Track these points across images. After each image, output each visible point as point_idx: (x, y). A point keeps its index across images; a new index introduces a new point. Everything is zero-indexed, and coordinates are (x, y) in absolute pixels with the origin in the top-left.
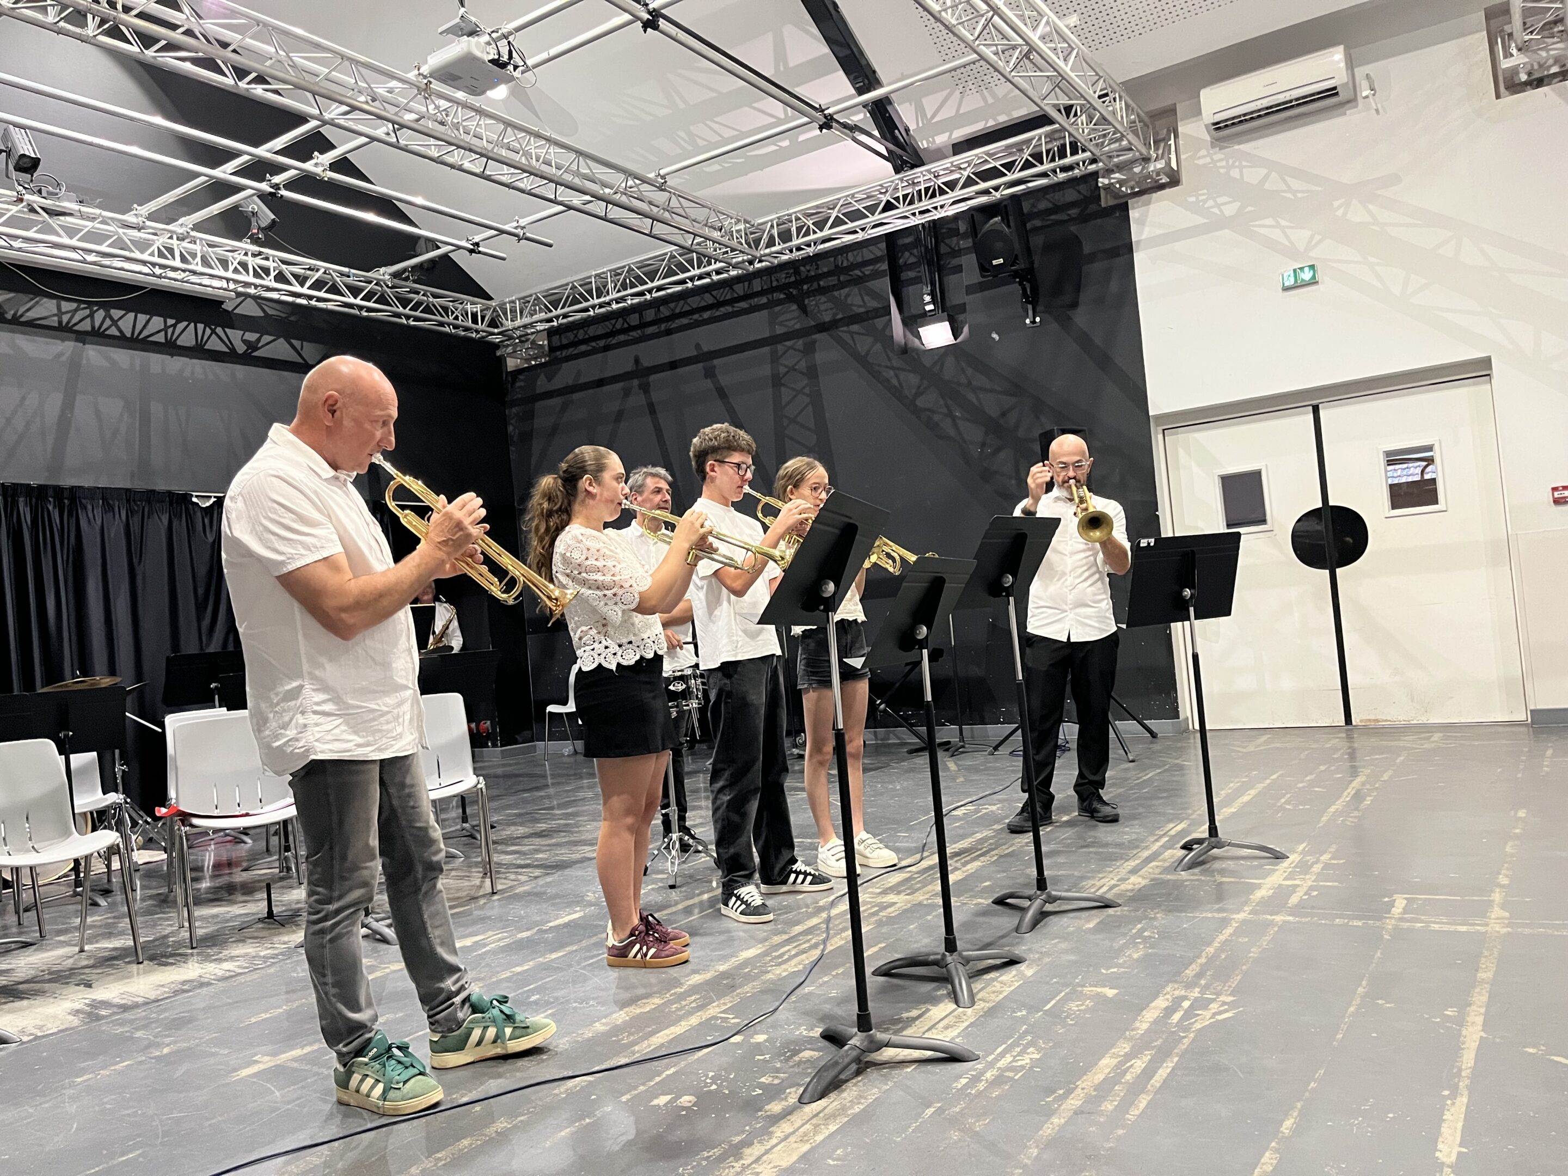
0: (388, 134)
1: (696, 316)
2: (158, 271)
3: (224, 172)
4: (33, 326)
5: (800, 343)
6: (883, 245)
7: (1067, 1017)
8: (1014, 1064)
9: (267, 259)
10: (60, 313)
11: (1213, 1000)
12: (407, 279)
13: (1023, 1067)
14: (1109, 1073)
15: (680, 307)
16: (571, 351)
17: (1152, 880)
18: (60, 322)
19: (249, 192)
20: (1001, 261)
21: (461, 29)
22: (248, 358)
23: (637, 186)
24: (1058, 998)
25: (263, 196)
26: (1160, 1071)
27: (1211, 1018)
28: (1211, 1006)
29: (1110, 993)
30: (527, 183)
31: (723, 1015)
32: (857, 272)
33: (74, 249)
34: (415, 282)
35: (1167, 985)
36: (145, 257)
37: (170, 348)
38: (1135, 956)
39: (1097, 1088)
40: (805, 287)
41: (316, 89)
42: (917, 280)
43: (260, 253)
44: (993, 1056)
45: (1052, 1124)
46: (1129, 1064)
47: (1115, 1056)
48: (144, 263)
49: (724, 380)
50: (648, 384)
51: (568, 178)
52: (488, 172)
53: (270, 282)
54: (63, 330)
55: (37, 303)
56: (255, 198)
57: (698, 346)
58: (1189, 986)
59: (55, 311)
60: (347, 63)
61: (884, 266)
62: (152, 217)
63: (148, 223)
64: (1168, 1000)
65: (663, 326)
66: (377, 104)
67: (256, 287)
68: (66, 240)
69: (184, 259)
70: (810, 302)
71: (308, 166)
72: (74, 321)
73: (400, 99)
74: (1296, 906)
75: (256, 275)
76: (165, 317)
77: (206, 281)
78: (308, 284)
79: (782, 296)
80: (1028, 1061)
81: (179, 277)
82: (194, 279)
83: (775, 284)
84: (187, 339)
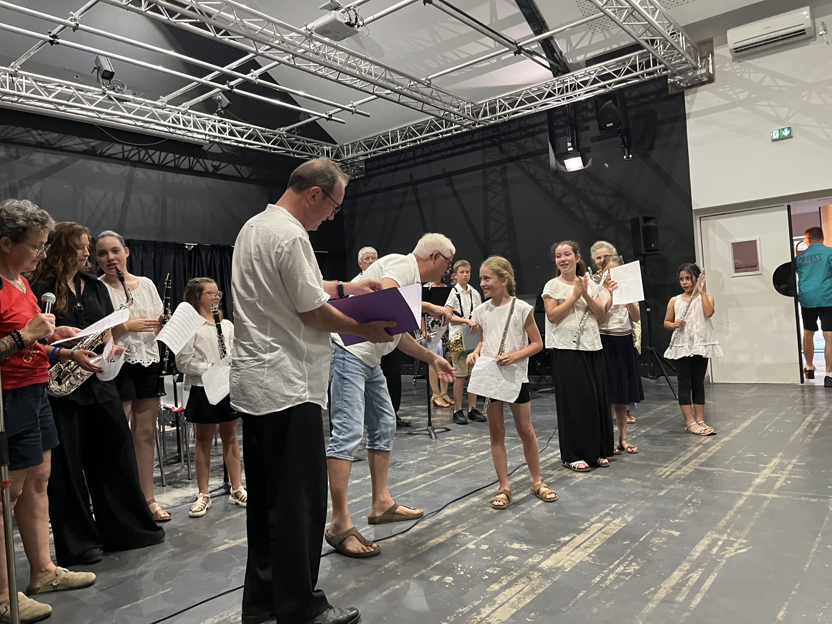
0: (289, 60)
1: (443, 153)
2: (172, 130)
3: (206, 80)
4: (110, 158)
5: (499, 168)
6: (546, 115)
7: (653, 546)
8: (625, 571)
9: (225, 124)
10: (123, 151)
11: (735, 542)
12: (294, 133)
13: (630, 573)
14: (679, 580)
15: (435, 148)
16: (376, 171)
17: (695, 469)
18: (123, 156)
19: (217, 90)
20: (612, 124)
21: (331, 7)
22: (214, 174)
23: (415, 85)
24: (647, 535)
25: (224, 92)
26: (708, 580)
27: (735, 552)
28: (734, 545)
29: (676, 534)
30: (359, 84)
31: (464, 533)
32: (531, 130)
33: (131, 119)
34: (298, 135)
35: (708, 531)
36: (166, 123)
37: (177, 169)
38: (689, 513)
39: (673, 588)
40: (503, 138)
41: (255, 38)
42: (564, 134)
43: (222, 121)
44: (613, 566)
45: (649, 606)
46: (690, 576)
47: (681, 570)
48: (165, 126)
49: (458, 187)
50: (417, 189)
51: (381, 81)
52: (340, 79)
53: (226, 135)
54: (125, 160)
55: (112, 146)
56: (221, 93)
57: (444, 169)
58: (721, 533)
59: (121, 151)
60: (271, 24)
61: (546, 127)
62: (169, 103)
63: (168, 106)
64: (709, 540)
65: (426, 158)
66: (284, 44)
67: (219, 138)
68: (127, 114)
69: (184, 124)
70: (505, 146)
71: (248, 76)
72: (131, 155)
73: (296, 42)
74: (779, 489)
75: (220, 132)
76: (175, 153)
77: (195, 135)
78: (245, 136)
79: (489, 143)
80: (633, 570)
81: (182, 133)
82: (189, 134)
83: (486, 136)
84: (185, 165)
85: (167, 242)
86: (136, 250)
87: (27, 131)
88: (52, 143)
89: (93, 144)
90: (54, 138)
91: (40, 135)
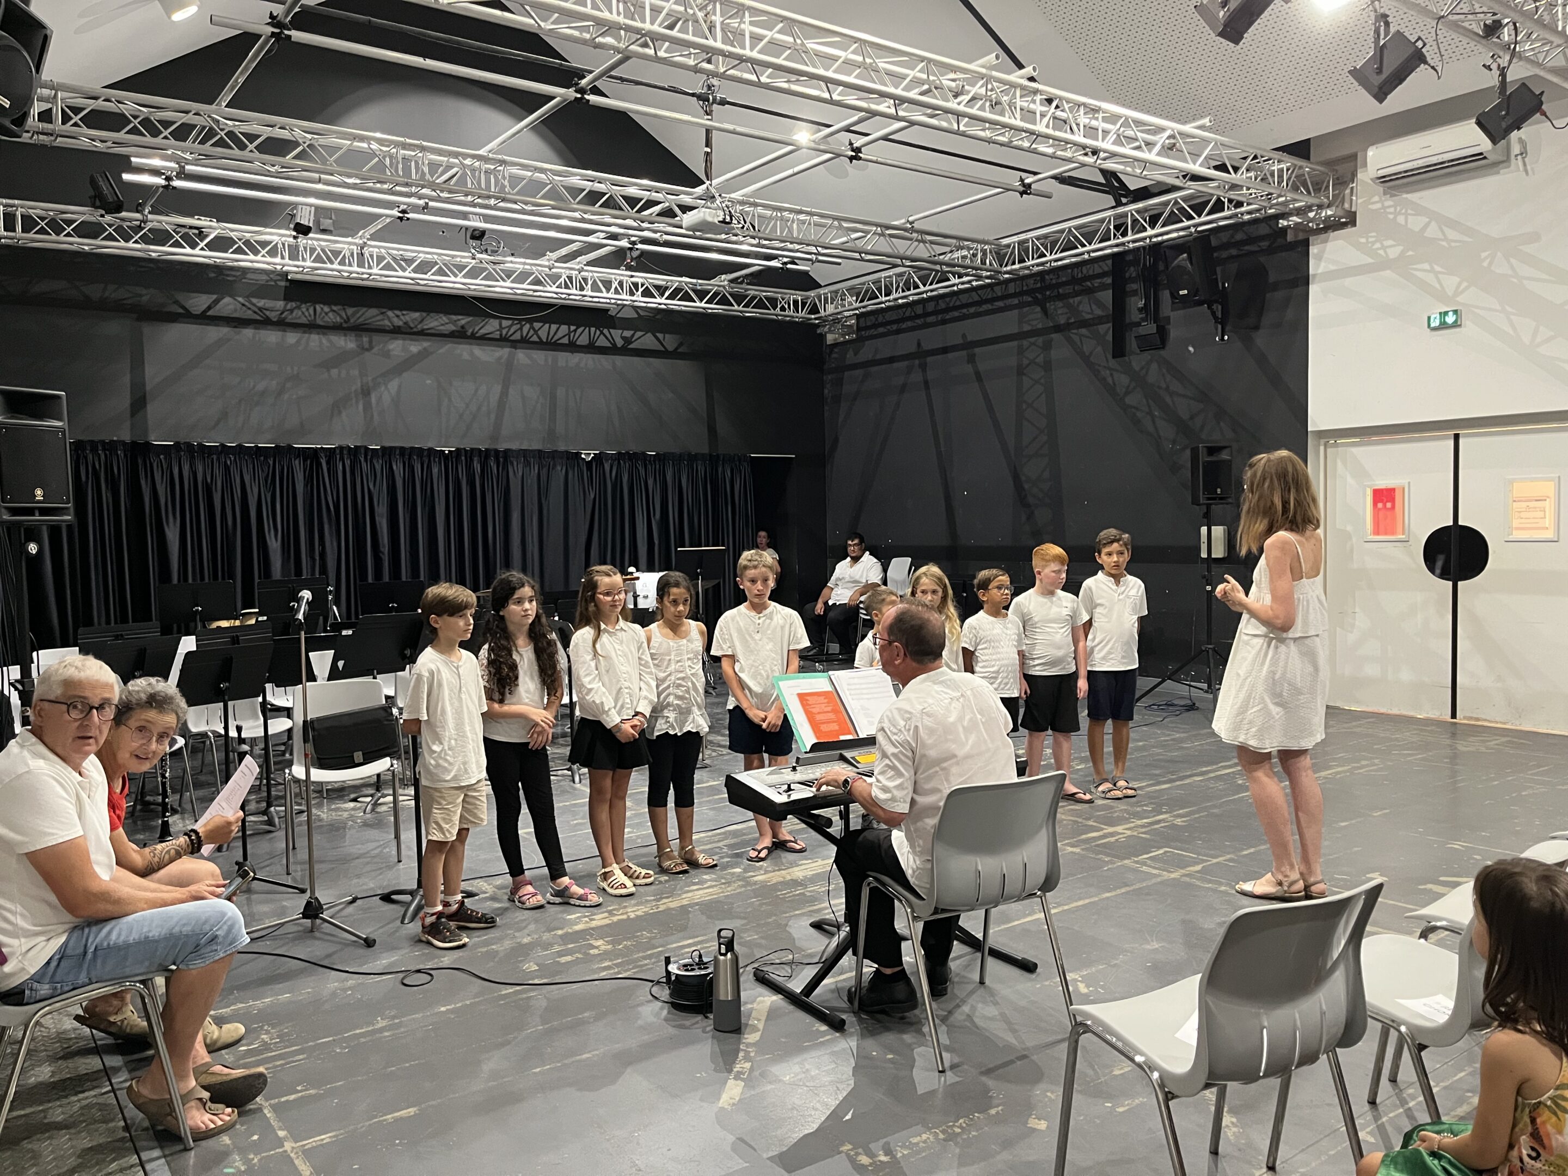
1: (965, 311)
2: (563, 296)
3: (596, 238)
4: (485, 339)
5: (1040, 340)
9: (637, 279)
10: (501, 328)
15: (953, 302)
16: (873, 332)
20: (1186, 292)
22: (625, 350)
32: (1089, 283)
33: (508, 288)
34: (748, 284)
36: (554, 289)
37: (572, 347)
40: (1048, 293)
42: (1135, 293)
43: (632, 276)
48: (554, 293)
49: (981, 367)
50: (926, 364)
53: (639, 297)
54: (503, 340)
55: (486, 323)
57: (964, 336)
59: (498, 327)
61: (1109, 280)
62: (559, 259)
63: (556, 264)
65: (940, 317)
68: (502, 284)
69: (580, 286)
70: (1050, 306)
72: (510, 333)
75: (630, 292)
76: (569, 325)
77: (596, 300)
78: (667, 294)
79: (1030, 299)
81: (577, 299)
82: (587, 299)
83: (1025, 288)
84: (583, 340)
85: (556, 451)
86: (515, 463)
87: (382, 313)
88: (412, 325)
89: (463, 322)
90: (415, 319)
91: (398, 316)
